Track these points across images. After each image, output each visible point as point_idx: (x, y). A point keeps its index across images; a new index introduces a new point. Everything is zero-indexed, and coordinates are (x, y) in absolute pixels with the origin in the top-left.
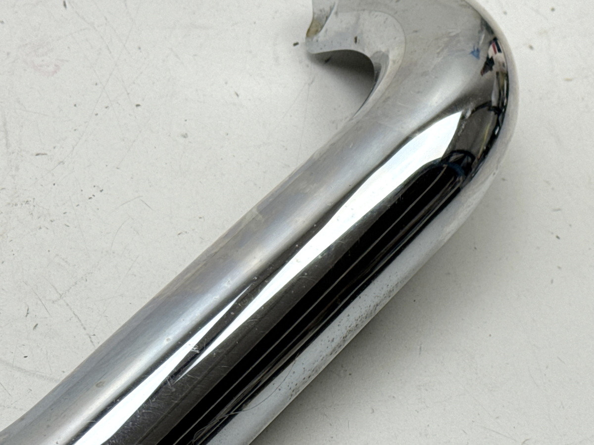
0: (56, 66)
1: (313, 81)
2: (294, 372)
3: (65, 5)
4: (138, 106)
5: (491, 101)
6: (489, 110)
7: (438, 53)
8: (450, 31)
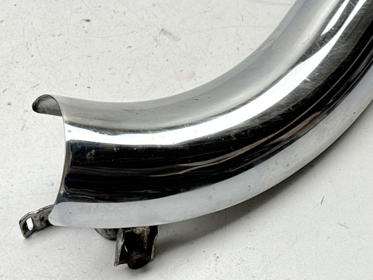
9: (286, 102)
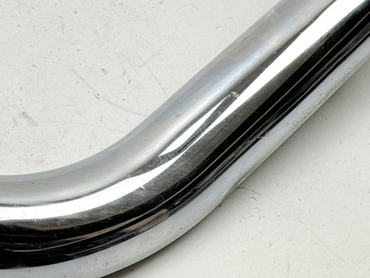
2: (297, 114)
9: (119, 204)
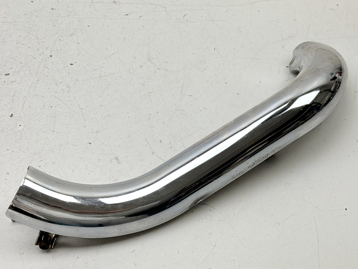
0: (205, 68)
1: (288, 80)
3: (215, 49)
4: (226, 83)
5: (331, 89)
6: (330, 92)
7: (310, 74)
8: (319, 67)
